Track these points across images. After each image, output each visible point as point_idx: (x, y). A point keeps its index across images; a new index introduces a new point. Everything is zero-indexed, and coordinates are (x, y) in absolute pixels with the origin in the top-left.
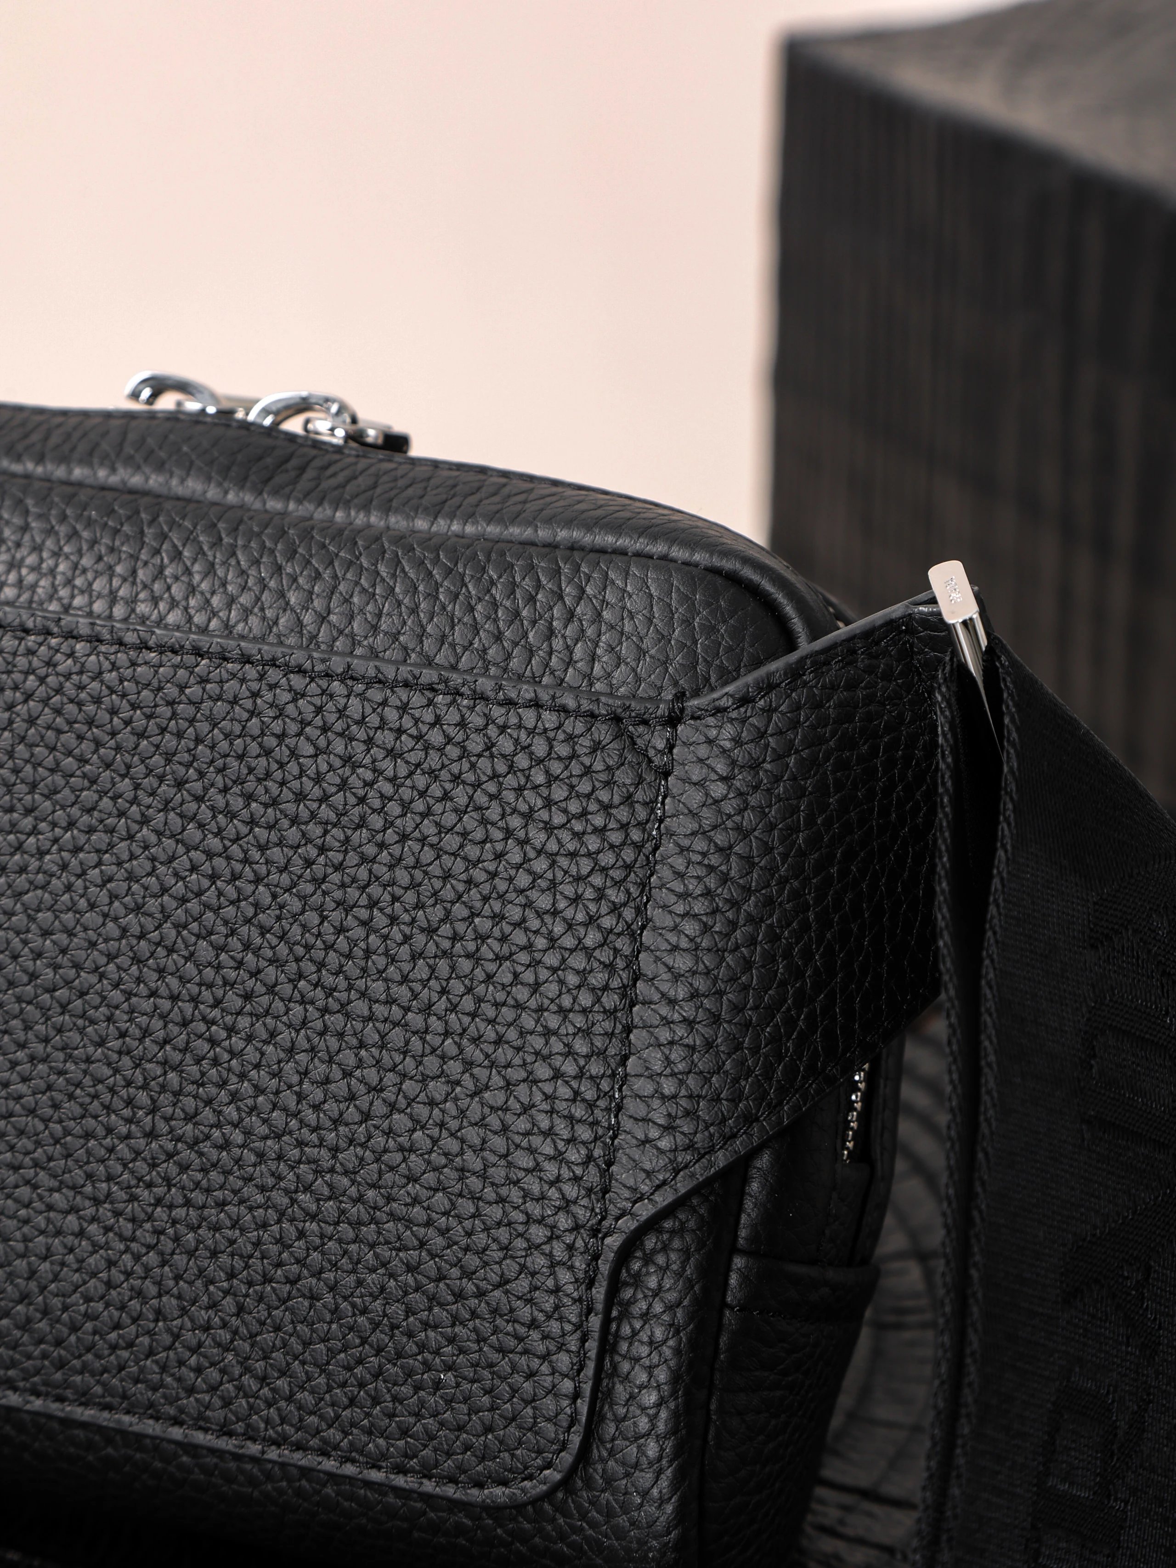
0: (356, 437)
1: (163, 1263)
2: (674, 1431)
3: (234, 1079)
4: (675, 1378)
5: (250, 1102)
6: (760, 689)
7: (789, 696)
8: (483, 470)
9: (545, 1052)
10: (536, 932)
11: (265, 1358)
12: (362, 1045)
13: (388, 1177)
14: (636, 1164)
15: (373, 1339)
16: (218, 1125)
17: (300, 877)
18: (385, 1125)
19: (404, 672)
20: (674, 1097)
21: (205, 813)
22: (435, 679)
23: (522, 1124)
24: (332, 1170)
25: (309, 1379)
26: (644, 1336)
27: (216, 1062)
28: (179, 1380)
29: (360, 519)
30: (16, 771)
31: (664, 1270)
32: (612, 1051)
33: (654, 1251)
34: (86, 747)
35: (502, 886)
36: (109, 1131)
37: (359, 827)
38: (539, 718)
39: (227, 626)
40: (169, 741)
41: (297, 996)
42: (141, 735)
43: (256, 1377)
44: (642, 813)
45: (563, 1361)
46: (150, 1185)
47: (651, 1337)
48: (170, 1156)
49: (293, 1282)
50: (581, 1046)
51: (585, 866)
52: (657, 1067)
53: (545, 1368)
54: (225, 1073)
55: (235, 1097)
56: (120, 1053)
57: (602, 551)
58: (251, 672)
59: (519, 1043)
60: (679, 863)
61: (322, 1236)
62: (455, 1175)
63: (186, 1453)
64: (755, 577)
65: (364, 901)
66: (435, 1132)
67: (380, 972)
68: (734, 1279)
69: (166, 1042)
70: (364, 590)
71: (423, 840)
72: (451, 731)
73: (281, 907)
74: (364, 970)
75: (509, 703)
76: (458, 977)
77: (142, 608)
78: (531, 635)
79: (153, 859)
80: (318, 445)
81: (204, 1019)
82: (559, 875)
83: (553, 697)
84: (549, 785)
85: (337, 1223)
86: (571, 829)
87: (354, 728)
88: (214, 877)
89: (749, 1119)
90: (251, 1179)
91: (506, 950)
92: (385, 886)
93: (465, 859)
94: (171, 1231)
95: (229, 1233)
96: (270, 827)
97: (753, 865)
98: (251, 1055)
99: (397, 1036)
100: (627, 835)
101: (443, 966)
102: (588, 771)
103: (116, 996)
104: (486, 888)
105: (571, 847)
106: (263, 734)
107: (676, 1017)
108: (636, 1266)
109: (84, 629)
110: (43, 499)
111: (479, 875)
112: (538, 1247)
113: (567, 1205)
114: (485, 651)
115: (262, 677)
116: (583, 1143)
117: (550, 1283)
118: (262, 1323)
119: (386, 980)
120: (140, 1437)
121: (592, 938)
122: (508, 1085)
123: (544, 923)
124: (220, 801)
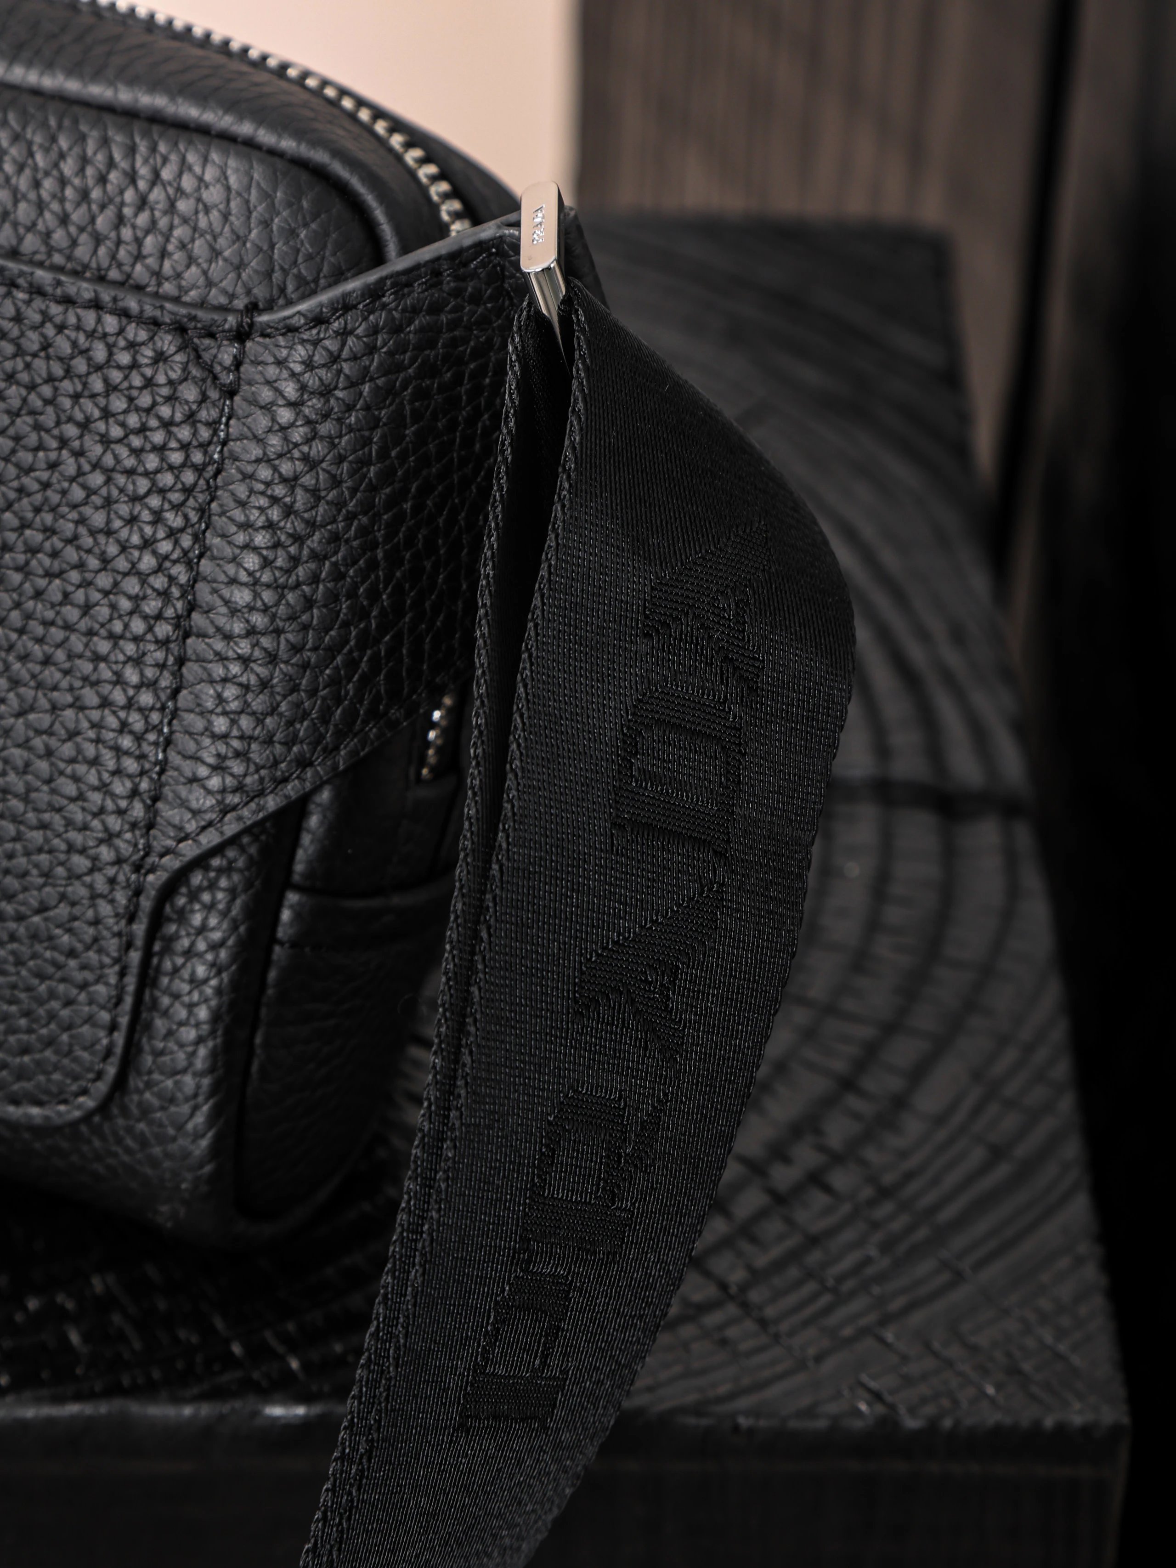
2: (212, 1069)
4: (216, 1017)
6: (335, 310)
7: (365, 319)
9: (94, 678)
10: (89, 551)
14: (183, 801)
20: (225, 736)
23: (67, 750)
26: (186, 974)
31: (210, 908)
32: (163, 683)
33: (200, 889)
35: (55, 498)
38: (99, 320)
44: (205, 434)
45: (102, 992)
47: (193, 973)
50: (132, 675)
51: (143, 485)
52: (209, 704)
53: (83, 998)
57: (184, 126)
59: (67, 665)
68: (286, 915)
75: (68, 301)
78: (100, 221)
82: (115, 493)
83: (115, 300)
84: (107, 395)
86: (129, 446)
89: (303, 763)
91: (56, 566)
93: (17, 465)
97: (319, 499)
100: (187, 457)
102: (149, 383)
104: (38, 499)
105: (128, 464)
107: (231, 653)
108: (181, 901)
111: (30, 484)
112: (79, 877)
113: (109, 838)
114: (49, 234)
116: (130, 776)
117: (90, 914)
121: (148, 562)
122: (54, 708)
123: (96, 543)
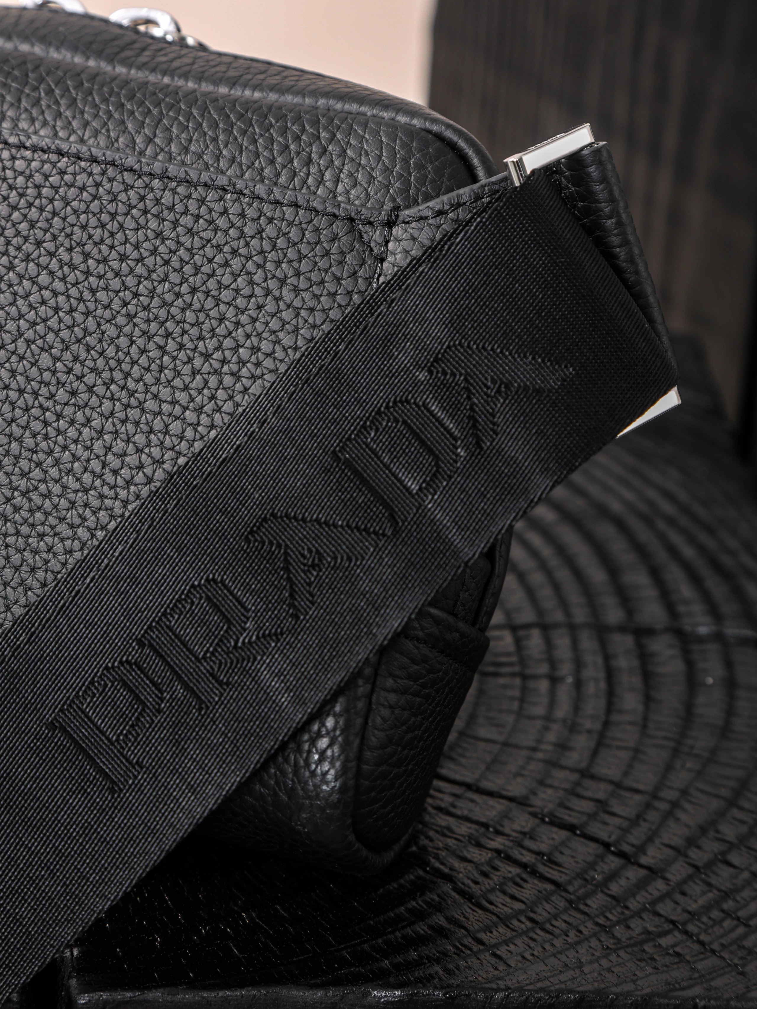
3: (59, 450)
5: (69, 466)
6: (452, 205)
10: (281, 361)
12: (151, 431)
16: (44, 481)
17: (118, 312)
19: (205, 177)
21: (54, 265)
22: (226, 183)
27: (46, 437)
29: (180, 83)
35: (260, 328)
37: (163, 281)
38: (296, 214)
39: (82, 140)
40: (34, 213)
41: (108, 394)
42: (15, 207)
44: (362, 285)
51: (320, 318)
54: (52, 445)
55: (57, 462)
58: (96, 169)
64: (453, 137)
65: (162, 331)
67: (169, 382)
69: (13, 421)
70: (181, 124)
71: (207, 293)
72: (234, 219)
74: (158, 380)
75: (277, 203)
76: (224, 388)
77: (23, 124)
78: (295, 162)
79: (15, 294)
81: (41, 407)
82: (301, 322)
83: (308, 202)
84: (299, 260)
86: (312, 292)
87: (166, 212)
88: (56, 310)
90: (64, 519)
91: (258, 372)
92: (178, 323)
93: (236, 307)
95: (45, 555)
96: (100, 277)
98: (72, 433)
99: (175, 427)
100: (351, 299)
101: (213, 381)
102: (327, 253)
104: (248, 329)
105: (311, 304)
106: (101, 212)
111: (244, 319)
114: (262, 169)
115: (104, 173)
119: (173, 387)
124: (66, 257)
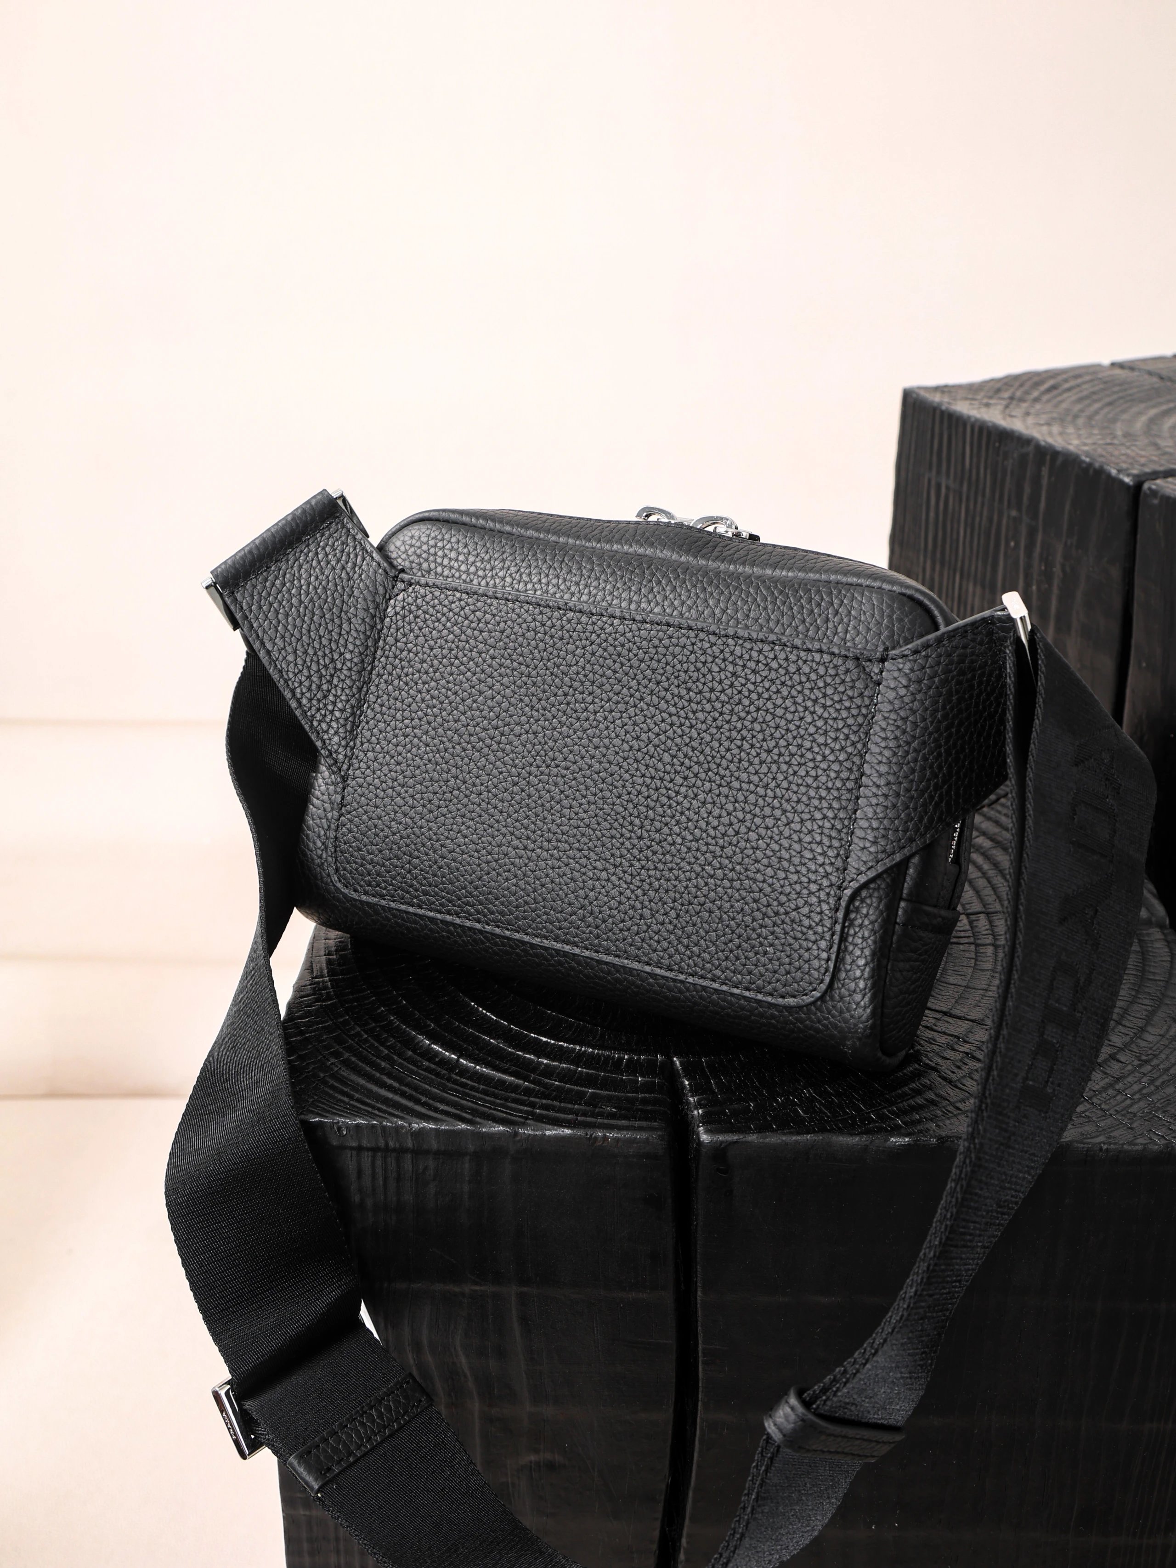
0: (738, 535)
1: (644, 894)
2: (872, 977)
3: (678, 815)
4: (873, 954)
5: (685, 825)
6: (923, 647)
7: (936, 650)
8: (796, 549)
9: (820, 807)
10: (817, 753)
11: (688, 938)
12: (736, 801)
13: (746, 860)
14: (859, 858)
15: (737, 931)
16: (670, 835)
17: (711, 726)
18: (746, 837)
19: (761, 636)
20: (878, 829)
21: (669, 696)
22: (775, 639)
23: (808, 839)
24: (721, 856)
25: (708, 948)
26: (860, 935)
27: (670, 807)
28: (650, 946)
29: (741, 569)
30: (585, 676)
31: (870, 906)
32: (849, 808)
33: (866, 897)
34: (617, 665)
35: (802, 732)
36: (622, 835)
37: (738, 704)
38: (822, 657)
39: (681, 615)
40: (654, 664)
41: (708, 779)
42: (642, 661)
43: (684, 946)
44: (867, 701)
45: (823, 944)
46: (639, 860)
47: (863, 935)
48: (648, 847)
49: (702, 905)
50: (836, 805)
51: (841, 724)
52: (870, 815)
53: (815, 947)
54: (674, 812)
55: (678, 823)
56: (628, 801)
57: (851, 585)
58: (692, 634)
59: (808, 802)
60: (883, 724)
61: (716, 885)
62: (776, 860)
63: (652, 978)
64: (921, 598)
65: (739, 737)
66: (768, 841)
67: (746, 769)
68: (900, 912)
69: (648, 797)
70: (743, 599)
71: (767, 711)
72: (781, 662)
73: (702, 739)
74: (738, 768)
75: (808, 650)
76: (781, 772)
77: (643, 605)
78: (818, 621)
79: (645, 716)
80: (721, 536)
81: (665, 787)
82: (829, 728)
83: (828, 648)
84: (825, 687)
85: (723, 880)
86: (835, 708)
87: (737, 660)
88: (672, 725)
89: (911, 840)
90: (684, 859)
91: (803, 761)
92: (749, 731)
93: (786, 719)
94: (648, 881)
95: (674, 882)
96: (698, 703)
97: (917, 726)
98: (686, 804)
99: (752, 798)
100: (860, 711)
101: (774, 768)
102: (843, 682)
103: (627, 776)
104: (795, 733)
105: (834, 715)
106: (696, 661)
107: (880, 793)
108: (857, 903)
109: (618, 614)
110: (601, 557)
111: (792, 727)
112: (813, 893)
113: (827, 875)
114: (797, 627)
115: (697, 636)
116: (836, 848)
117: (818, 909)
118: (688, 922)
119: (748, 773)
120: (631, 969)
121: (842, 757)
122: (802, 821)
123: (821, 749)
124: (676, 691)
